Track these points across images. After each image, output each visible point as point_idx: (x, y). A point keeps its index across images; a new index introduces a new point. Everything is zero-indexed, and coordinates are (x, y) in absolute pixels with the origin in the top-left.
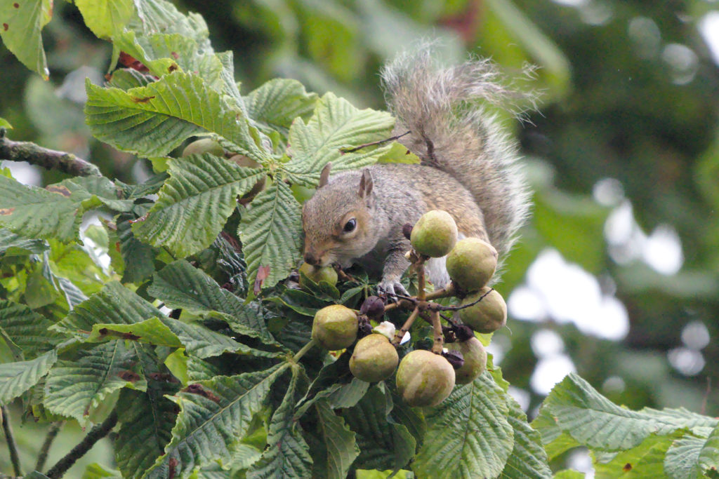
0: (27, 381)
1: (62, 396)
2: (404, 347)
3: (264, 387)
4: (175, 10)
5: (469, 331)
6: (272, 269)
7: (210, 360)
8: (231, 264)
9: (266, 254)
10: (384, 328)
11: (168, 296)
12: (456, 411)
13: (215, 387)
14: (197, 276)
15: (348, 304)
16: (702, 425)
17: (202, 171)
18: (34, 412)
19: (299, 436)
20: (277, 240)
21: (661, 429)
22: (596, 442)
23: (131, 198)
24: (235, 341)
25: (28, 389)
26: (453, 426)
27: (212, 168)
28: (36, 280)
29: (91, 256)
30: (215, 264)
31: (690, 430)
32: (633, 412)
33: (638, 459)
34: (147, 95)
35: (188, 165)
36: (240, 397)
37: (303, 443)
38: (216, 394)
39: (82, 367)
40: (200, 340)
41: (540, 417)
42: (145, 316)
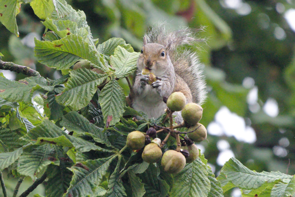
0: (10, 161)
1: (24, 167)
2: (164, 148)
3: (107, 165)
4: (72, 8)
5: (191, 141)
6: (113, 117)
7: (85, 153)
8: (94, 112)
9: (110, 111)
10: (156, 141)
11: (69, 126)
12: (187, 175)
13: (87, 164)
14: (80, 118)
15: (141, 131)
16: (287, 178)
17: (83, 75)
18: (13, 173)
19: (121, 185)
20: (115, 105)
21: (269, 180)
22: (243, 185)
23: (53, 86)
24: (95, 145)
25: (11, 164)
26: (185, 181)
27: (87, 74)
28: (13, 118)
29: (36, 109)
30: (87, 112)
31: (281, 180)
32: (258, 173)
33: (260, 192)
34: (60, 44)
35: (77, 73)
36: (98, 168)
37: (123, 187)
38: (88, 167)
39: (33, 155)
40: (81, 144)
41: (220, 175)
42: (59, 134)
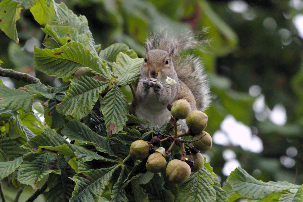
0: (10, 170)
1: (25, 176)
2: (169, 157)
3: (110, 175)
4: (73, 13)
5: (197, 150)
6: (116, 126)
7: (87, 163)
8: (96, 120)
9: (113, 119)
10: (161, 150)
11: (70, 134)
12: (192, 184)
13: (89, 174)
14: (82, 126)
15: (144, 140)
16: (294, 188)
17: (84, 83)
18: (13, 183)
19: (124, 195)
20: (118, 113)
21: (276, 190)
22: (249, 196)
23: (54, 93)
24: (98, 154)
25: (11, 173)
26: (191, 191)
27: (88, 82)
28: (13, 127)
29: (36, 117)
30: (89, 120)
31: (289, 190)
32: (264, 183)
34: (60, 51)
35: (78, 81)
36: (100, 179)
37: (126, 198)
38: (90, 177)
39: (34, 164)
40: (83, 154)
41: (226, 186)
42: (61, 143)
